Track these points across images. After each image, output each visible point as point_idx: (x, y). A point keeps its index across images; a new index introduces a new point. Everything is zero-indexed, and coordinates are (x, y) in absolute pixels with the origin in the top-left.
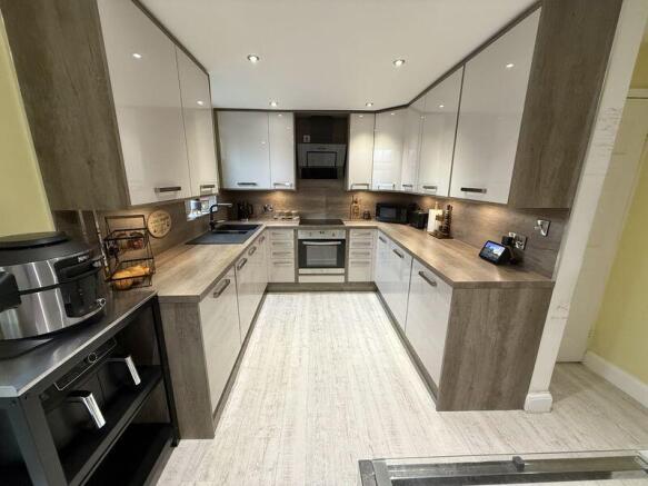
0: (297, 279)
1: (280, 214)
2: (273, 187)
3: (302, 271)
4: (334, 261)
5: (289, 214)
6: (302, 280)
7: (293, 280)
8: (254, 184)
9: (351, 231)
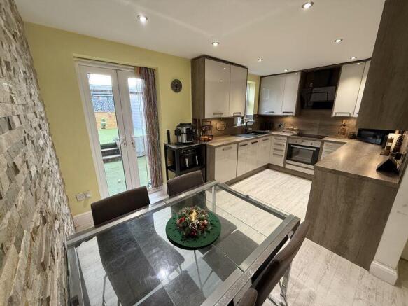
0: (284, 165)
1: (288, 129)
2: (282, 114)
3: (288, 161)
4: (310, 160)
5: (293, 130)
6: (287, 166)
7: (282, 166)
8: (273, 112)
9: (325, 144)
